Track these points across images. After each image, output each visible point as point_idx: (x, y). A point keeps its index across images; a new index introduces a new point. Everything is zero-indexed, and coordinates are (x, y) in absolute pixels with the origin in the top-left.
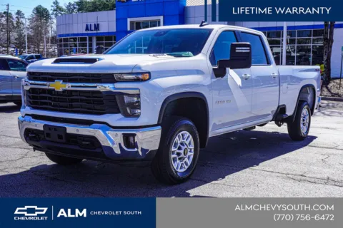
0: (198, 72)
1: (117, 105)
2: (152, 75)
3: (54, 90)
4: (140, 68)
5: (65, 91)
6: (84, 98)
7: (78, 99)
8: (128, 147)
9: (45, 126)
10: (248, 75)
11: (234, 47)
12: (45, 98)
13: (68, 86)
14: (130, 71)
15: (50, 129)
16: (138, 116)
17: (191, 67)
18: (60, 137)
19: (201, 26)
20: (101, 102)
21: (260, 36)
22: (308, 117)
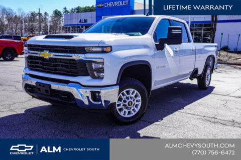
0: (146, 46)
1: (87, 70)
2: (113, 48)
3: (43, 57)
4: (104, 43)
5: (50, 59)
6: (64, 64)
7: (59, 65)
8: (94, 101)
9: (37, 83)
10: (178, 49)
11: (170, 29)
12: (38, 63)
13: (52, 55)
14: (97, 45)
15: (40, 85)
16: (102, 78)
17: (140, 43)
18: (47, 91)
19: (147, 15)
20: (76, 68)
21: (184, 24)
22: (210, 75)
